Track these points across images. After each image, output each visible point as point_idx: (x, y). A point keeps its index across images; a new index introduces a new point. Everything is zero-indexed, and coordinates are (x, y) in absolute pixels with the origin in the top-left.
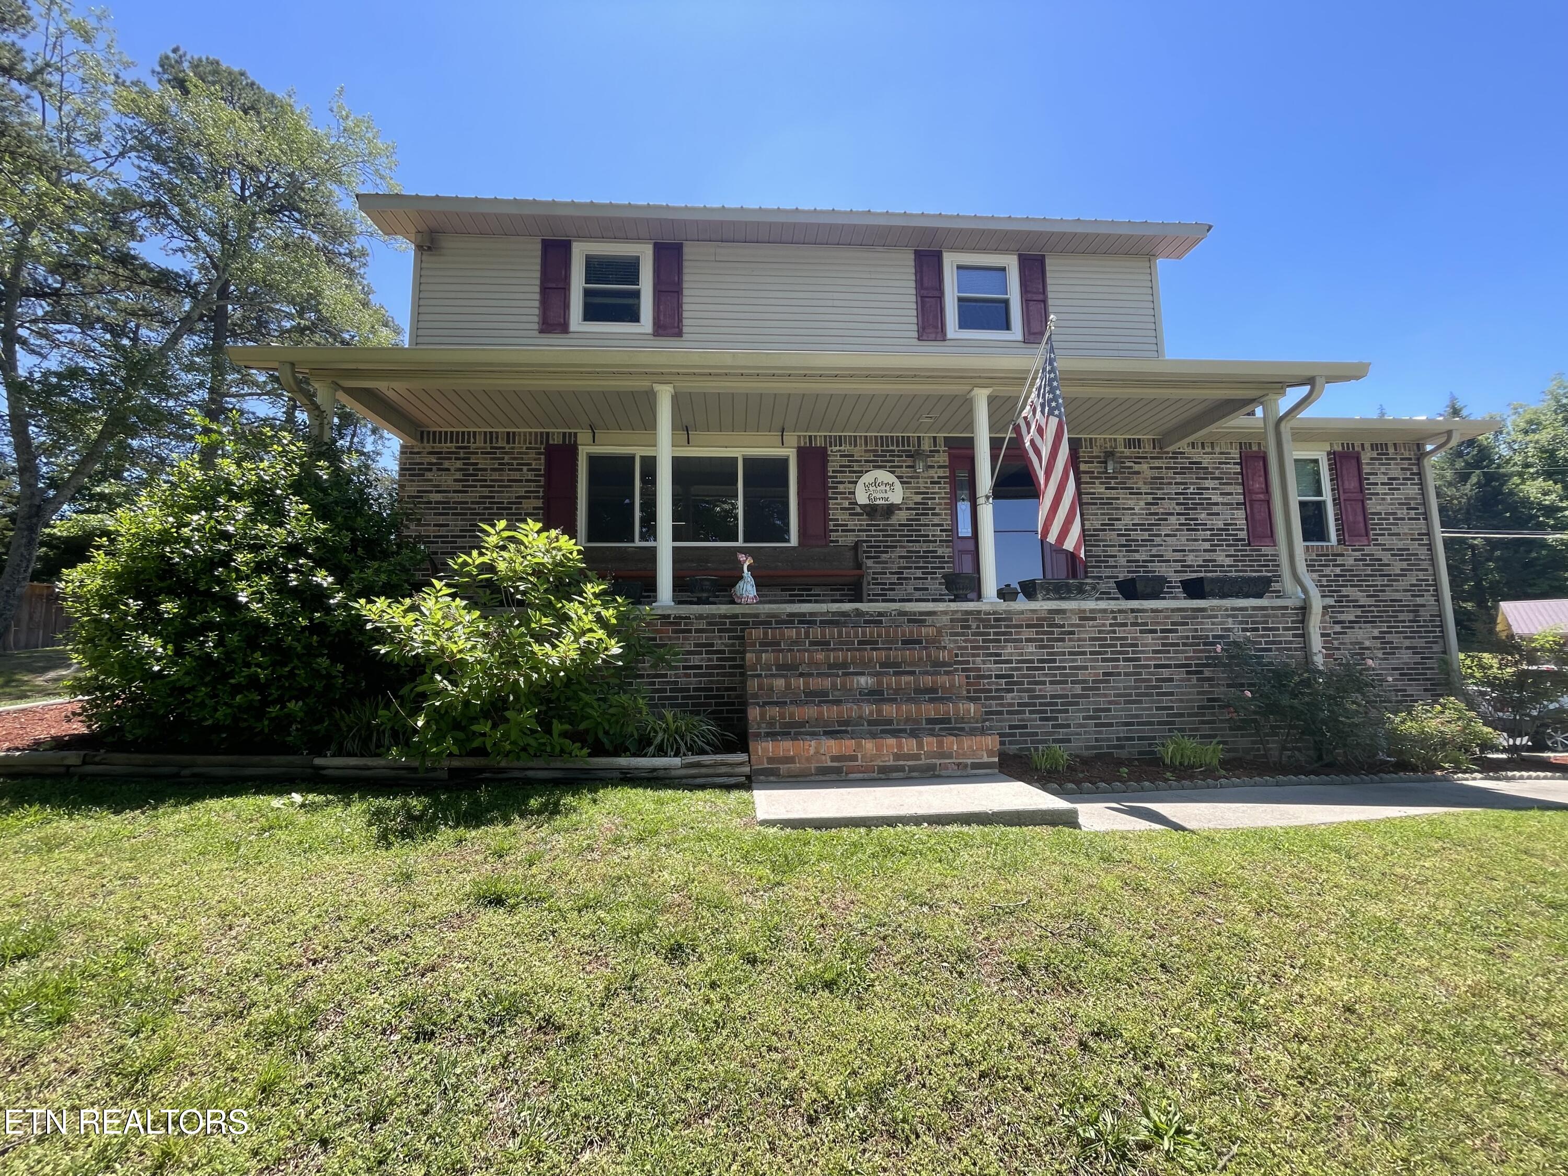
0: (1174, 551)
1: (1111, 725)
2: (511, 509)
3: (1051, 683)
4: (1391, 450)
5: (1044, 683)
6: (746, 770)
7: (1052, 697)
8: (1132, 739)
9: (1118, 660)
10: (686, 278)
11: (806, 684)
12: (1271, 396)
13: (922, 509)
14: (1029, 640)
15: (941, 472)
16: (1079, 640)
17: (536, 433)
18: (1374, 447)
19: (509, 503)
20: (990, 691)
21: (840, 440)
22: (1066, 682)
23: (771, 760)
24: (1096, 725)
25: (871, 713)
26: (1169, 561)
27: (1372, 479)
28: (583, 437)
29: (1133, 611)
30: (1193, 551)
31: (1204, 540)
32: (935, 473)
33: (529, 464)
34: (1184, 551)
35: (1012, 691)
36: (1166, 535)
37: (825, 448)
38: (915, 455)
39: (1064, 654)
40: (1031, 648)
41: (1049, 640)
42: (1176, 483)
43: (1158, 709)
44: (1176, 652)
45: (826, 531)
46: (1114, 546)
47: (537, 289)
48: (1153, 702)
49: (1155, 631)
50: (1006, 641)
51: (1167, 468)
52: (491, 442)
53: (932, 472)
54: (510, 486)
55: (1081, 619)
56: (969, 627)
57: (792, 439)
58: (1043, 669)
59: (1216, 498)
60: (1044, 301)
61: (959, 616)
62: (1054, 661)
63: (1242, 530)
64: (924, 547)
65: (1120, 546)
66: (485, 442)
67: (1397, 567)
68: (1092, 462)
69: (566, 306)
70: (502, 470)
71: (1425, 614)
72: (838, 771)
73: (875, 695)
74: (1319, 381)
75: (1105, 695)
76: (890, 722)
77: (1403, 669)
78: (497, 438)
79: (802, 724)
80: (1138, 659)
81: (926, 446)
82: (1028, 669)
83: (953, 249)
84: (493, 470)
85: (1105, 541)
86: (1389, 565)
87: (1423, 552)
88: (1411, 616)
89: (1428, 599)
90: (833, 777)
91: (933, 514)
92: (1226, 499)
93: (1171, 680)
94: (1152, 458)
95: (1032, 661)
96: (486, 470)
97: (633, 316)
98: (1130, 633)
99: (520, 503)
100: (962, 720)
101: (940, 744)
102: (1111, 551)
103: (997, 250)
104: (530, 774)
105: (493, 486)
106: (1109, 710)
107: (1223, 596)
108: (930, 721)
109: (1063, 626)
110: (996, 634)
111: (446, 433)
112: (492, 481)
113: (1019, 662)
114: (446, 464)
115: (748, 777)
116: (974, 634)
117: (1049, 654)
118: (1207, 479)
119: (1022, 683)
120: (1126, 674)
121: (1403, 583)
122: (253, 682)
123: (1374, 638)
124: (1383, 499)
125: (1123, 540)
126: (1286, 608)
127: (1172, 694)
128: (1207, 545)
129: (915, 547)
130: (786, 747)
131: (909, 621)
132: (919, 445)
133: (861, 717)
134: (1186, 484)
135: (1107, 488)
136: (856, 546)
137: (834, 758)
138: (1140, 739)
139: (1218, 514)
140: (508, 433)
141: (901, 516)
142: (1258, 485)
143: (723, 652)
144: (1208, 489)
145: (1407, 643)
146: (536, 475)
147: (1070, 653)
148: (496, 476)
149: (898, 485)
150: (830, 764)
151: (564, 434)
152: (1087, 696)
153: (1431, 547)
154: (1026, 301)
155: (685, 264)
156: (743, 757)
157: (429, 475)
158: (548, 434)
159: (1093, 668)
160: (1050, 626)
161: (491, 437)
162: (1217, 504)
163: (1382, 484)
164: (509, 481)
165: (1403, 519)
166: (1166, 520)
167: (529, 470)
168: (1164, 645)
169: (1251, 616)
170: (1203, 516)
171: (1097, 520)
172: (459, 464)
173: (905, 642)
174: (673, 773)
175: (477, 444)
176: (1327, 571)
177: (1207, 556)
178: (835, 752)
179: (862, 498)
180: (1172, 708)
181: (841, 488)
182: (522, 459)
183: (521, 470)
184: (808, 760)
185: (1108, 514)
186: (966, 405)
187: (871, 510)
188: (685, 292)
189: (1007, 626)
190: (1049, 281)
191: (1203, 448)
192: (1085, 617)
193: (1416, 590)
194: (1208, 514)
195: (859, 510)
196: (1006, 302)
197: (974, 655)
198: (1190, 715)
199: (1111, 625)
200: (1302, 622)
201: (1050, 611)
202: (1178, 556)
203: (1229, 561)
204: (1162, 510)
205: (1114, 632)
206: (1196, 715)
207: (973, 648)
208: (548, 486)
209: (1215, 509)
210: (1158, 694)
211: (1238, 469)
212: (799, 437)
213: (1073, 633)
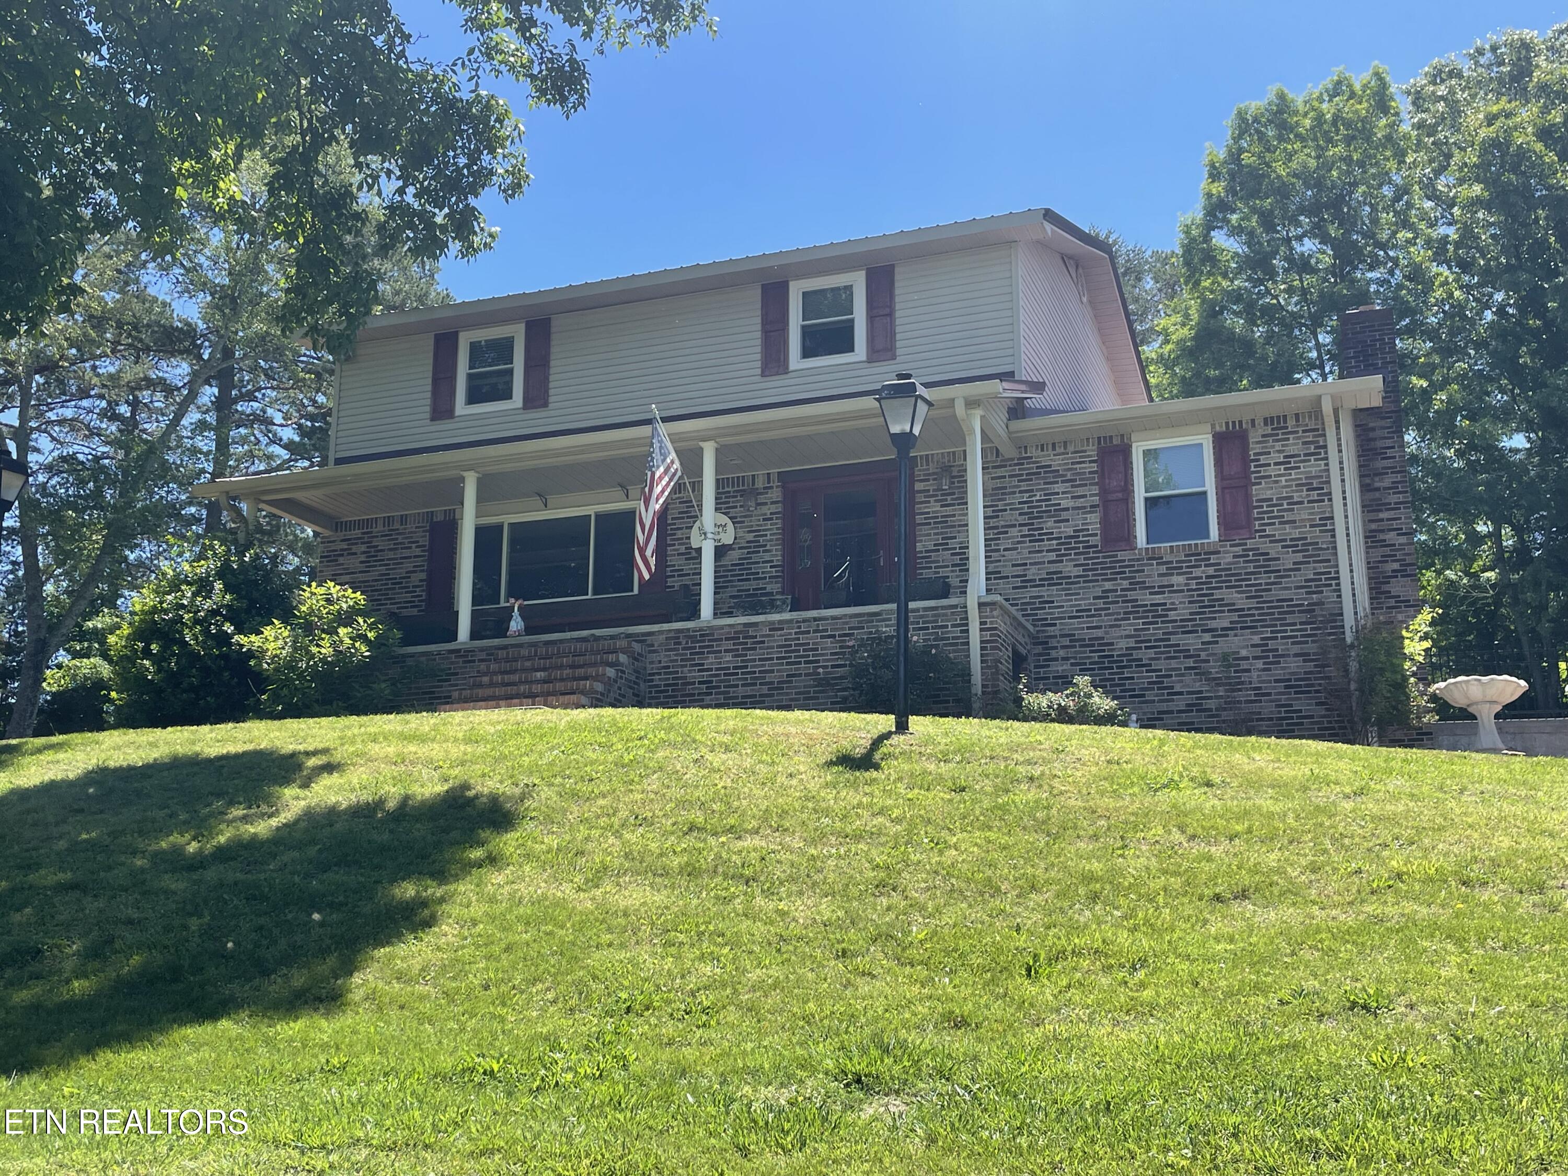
0: (1013, 565)
2: (402, 583)
3: (743, 685)
4: (1291, 423)
5: (737, 686)
7: (743, 697)
9: (800, 663)
10: (554, 350)
13: (754, 547)
14: (726, 651)
15: (774, 508)
16: (768, 648)
17: (423, 513)
18: (1268, 423)
19: (400, 578)
20: (694, 695)
22: (755, 684)
26: (1007, 577)
27: (1263, 459)
29: (815, 619)
30: (1035, 564)
31: (1048, 551)
32: (767, 510)
33: (417, 542)
34: (1026, 564)
35: (711, 694)
36: (1005, 550)
38: (750, 494)
39: (754, 660)
40: (729, 657)
41: (743, 649)
42: (1020, 492)
46: (947, 566)
47: (430, 381)
50: (708, 653)
51: (1010, 476)
52: (389, 526)
53: (764, 509)
54: (402, 563)
55: (770, 630)
57: (634, 492)
58: (737, 674)
59: (1064, 503)
60: (890, 314)
61: (673, 634)
62: (746, 667)
63: (1096, 535)
64: (753, 584)
65: (953, 566)
66: (384, 526)
67: (1289, 559)
68: (928, 480)
69: (453, 393)
70: (396, 549)
73: (545, 683)
77: (1290, 680)
78: (393, 521)
80: (817, 661)
81: (760, 483)
83: (798, 277)
84: (390, 550)
85: (938, 562)
86: (1278, 559)
88: (1304, 617)
91: (764, 551)
92: (1080, 502)
94: (994, 467)
95: (729, 668)
96: (384, 550)
97: (507, 393)
98: (813, 639)
99: (409, 577)
103: (845, 269)
105: (389, 564)
109: (756, 637)
110: (701, 647)
111: (355, 521)
112: (388, 559)
113: (717, 669)
114: (354, 549)
116: (684, 649)
117: (742, 661)
118: (1057, 482)
119: (719, 687)
123: (1253, 646)
124: (1277, 482)
128: (1053, 556)
129: (745, 585)
132: (753, 484)
134: (1032, 491)
135: (942, 506)
139: (1068, 520)
140: (402, 516)
141: (731, 556)
142: (1115, 483)
144: (1058, 494)
145: (1296, 649)
146: (422, 551)
147: (760, 660)
148: (391, 555)
149: (729, 526)
151: (445, 511)
153: (1335, 533)
154: (871, 317)
155: (553, 337)
157: (341, 560)
158: (432, 513)
159: (778, 671)
160: (745, 637)
162: (1067, 509)
163: (1276, 464)
164: (401, 558)
165: (1301, 503)
166: (1007, 532)
167: (416, 547)
168: (841, 647)
170: (1049, 524)
171: (931, 540)
172: (363, 548)
175: (378, 529)
176: (1197, 572)
177: (1053, 568)
179: (694, 542)
181: (679, 534)
182: (412, 537)
183: (411, 547)
185: (942, 533)
188: (552, 363)
189: (710, 641)
191: (1054, 448)
192: (775, 627)
193: (1312, 586)
194: (1055, 522)
195: (692, 554)
196: (851, 323)
197: (682, 666)
199: (796, 633)
201: (745, 625)
202: (1019, 571)
203: (1077, 571)
204: (1002, 523)
205: (798, 639)
207: (682, 660)
208: (431, 560)
211: (1094, 467)
213: (763, 642)
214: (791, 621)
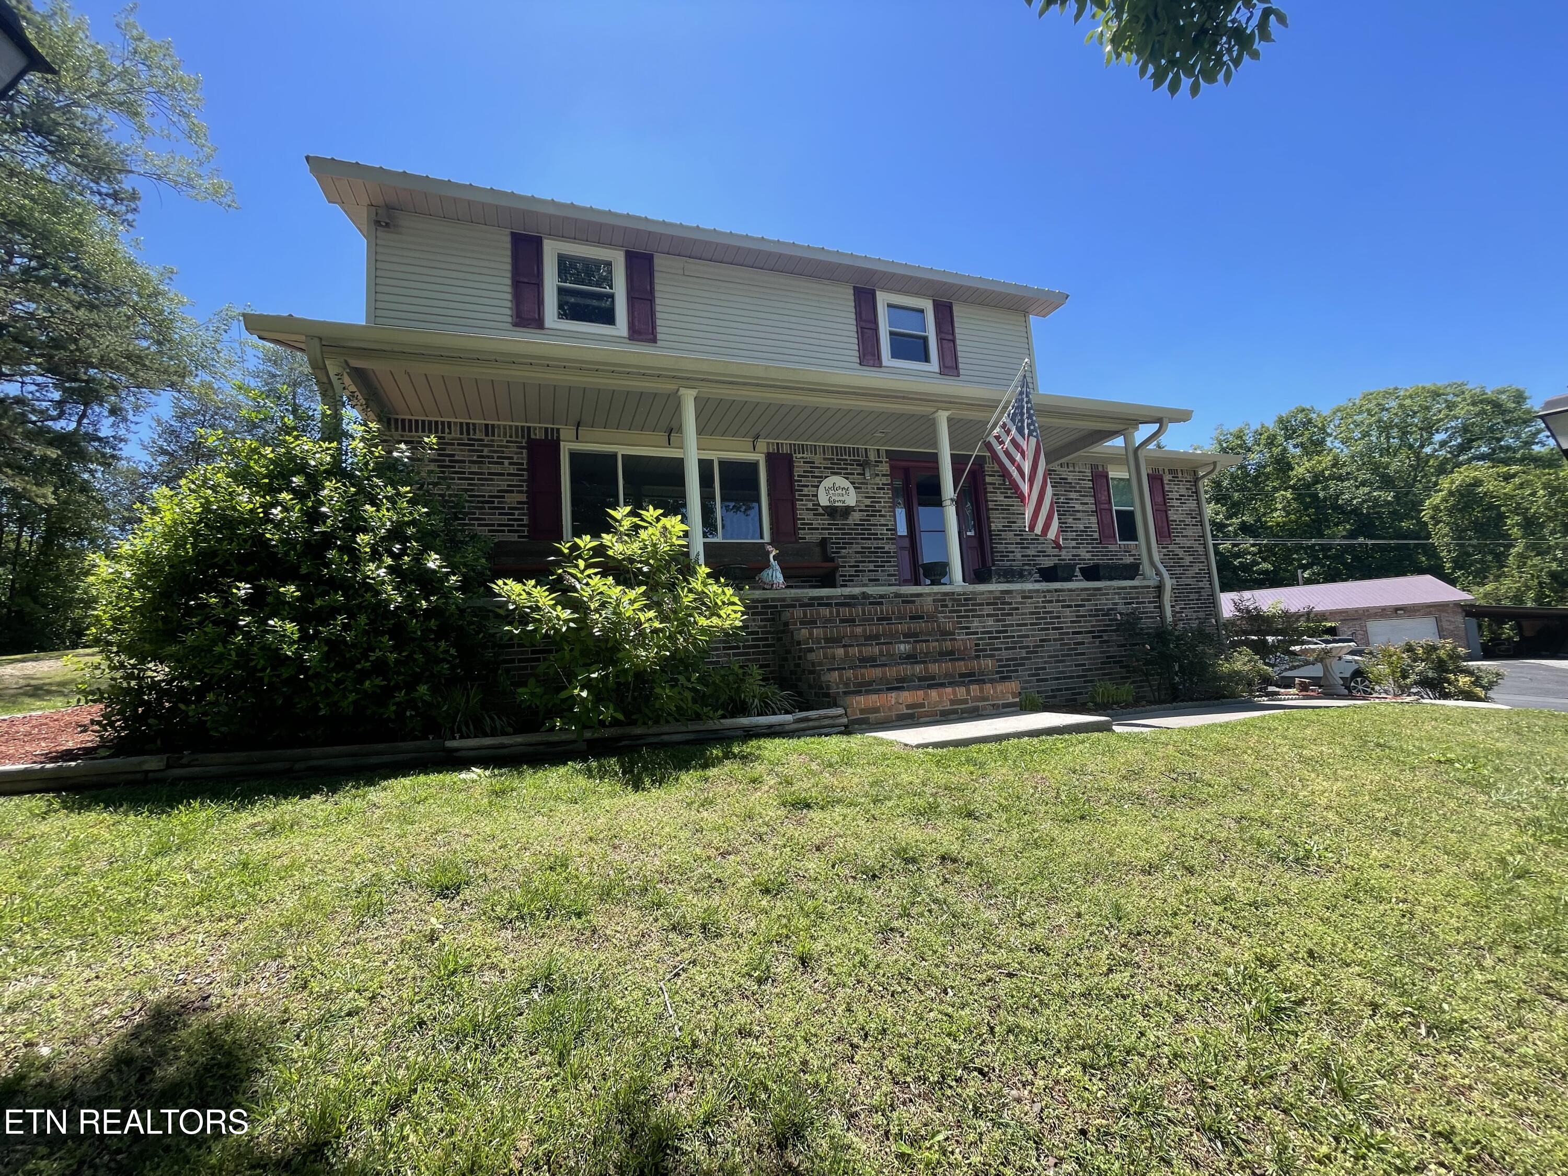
1: (1046, 680)
2: (493, 502)
3: (1006, 649)
4: (1180, 474)
5: (1000, 649)
6: (845, 720)
7: (1007, 660)
8: (1061, 690)
9: (1048, 629)
10: (658, 287)
11: (860, 652)
12: (1131, 430)
13: (871, 511)
14: (988, 615)
15: (885, 480)
16: (1022, 614)
17: (517, 427)
18: (1170, 471)
19: (490, 497)
21: (803, 448)
22: (1015, 648)
23: (862, 711)
24: (1038, 681)
25: (921, 671)
26: (1049, 556)
27: (1171, 495)
28: (566, 433)
29: (1056, 591)
31: (1071, 539)
32: (879, 481)
33: (511, 458)
37: (791, 455)
38: (864, 464)
39: (1012, 625)
40: (990, 622)
41: (1002, 615)
43: (1076, 665)
44: (1085, 622)
45: (795, 529)
46: (1013, 544)
47: (509, 282)
48: (1072, 660)
49: (1070, 606)
50: (973, 616)
52: (468, 434)
53: (877, 480)
54: (492, 480)
55: (1023, 597)
56: (946, 606)
57: (762, 445)
58: (999, 638)
59: (1078, 507)
60: (954, 341)
61: (939, 597)
62: (1006, 631)
63: (1095, 532)
64: (875, 544)
65: (1017, 543)
66: (462, 433)
67: (1188, 559)
69: (540, 302)
70: (481, 462)
71: (1204, 594)
72: (911, 716)
73: (911, 658)
74: (1165, 420)
75: (1042, 657)
76: (933, 678)
78: (474, 430)
79: (870, 683)
80: (1062, 628)
81: (872, 457)
82: (990, 638)
83: (884, 289)
84: (472, 462)
85: (1006, 539)
86: (1183, 559)
87: (1201, 549)
88: (1197, 596)
89: (1205, 584)
90: (910, 721)
91: (880, 516)
92: (1085, 508)
93: (1083, 643)
95: (992, 632)
96: (464, 462)
97: (608, 317)
98: (1055, 608)
99: (503, 497)
100: (982, 673)
101: (981, 690)
102: (1011, 548)
103: (917, 294)
104: (666, 738)
105: (473, 479)
106: (1044, 668)
107: (1111, 579)
108: (962, 675)
109: (1011, 604)
110: (966, 611)
111: (417, 421)
112: (470, 473)
113: (983, 633)
115: (846, 727)
116: (950, 612)
117: (1003, 626)
118: (1071, 491)
120: (1055, 640)
121: (1190, 573)
122: (380, 667)
124: (1177, 510)
125: (1018, 539)
126: (1149, 587)
127: (1083, 654)
128: (1074, 543)
129: (868, 544)
130: (873, 700)
131: (903, 602)
132: (867, 456)
133: (913, 675)
134: (1058, 495)
136: (824, 542)
137: (908, 707)
138: (1066, 689)
139: (1080, 519)
140: (487, 426)
141: (856, 517)
142: (1104, 498)
143: (757, 633)
144: (1072, 499)
146: (518, 470)
147: (1018, 625)
148: (475, 468)
149: (852, 490)
150: (906, 711)
151: (546, 429)
152: (1030, 658)
153: (1205, 546)
154: (940, 340)
155: (656, 274)
156: (840, 711)
158: (529, 428)
159: (1033, 636)
160: (1002, 603)
161: (467, 428)
162: (1079, 511)
163: (1176, 499)
164: (490, 474)
165: (1189, 525)
167: (510, 464)
168: (1077, 616)
169: (1129, 593)
170: (1070, 521)
171: (1000, 522)
173: (911, 618)
174: (787, 728)
175: (453, 435)
177: (1075, 552)
178: (910, 701)
179: (824, 501)
180: (1084, 665)
181: (806, 491)
182: (503, 452)
183: (502, 463)
184: (890, 709)
186: (932, 424)
187: (832, 512)
188: (658, 301)
189: (973, 605)
190: (956, 325)
191: (1068, 467)
192: (1026, 596)
193: (1198, 577)
195: (821, 511)
196: (925, 340)
198: (1096, 669)
199: (1043, 602)
200: (1159, 597)
201: (1003, 592)
203: (1088, 556)
205: (1045, 607)
206: (1100, 669)
208: (531, 481)
209: (1079, 515)
210: (1076, 655)
211: (1090, 484)
212: (768, 443)
213: (1017, 609)
214: (1038, 591)
